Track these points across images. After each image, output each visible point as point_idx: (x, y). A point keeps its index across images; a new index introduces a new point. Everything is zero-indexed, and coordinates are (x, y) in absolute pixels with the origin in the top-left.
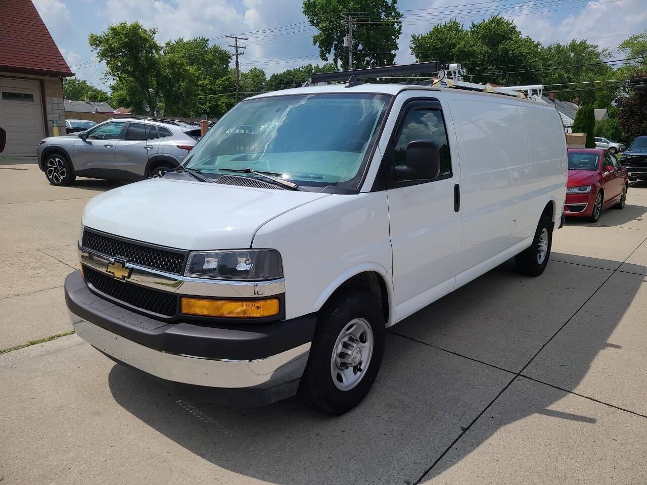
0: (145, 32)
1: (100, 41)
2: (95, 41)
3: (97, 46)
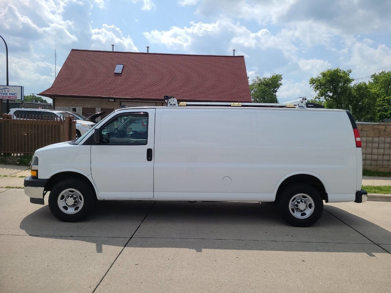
0: (344, 72)
1: (316, 81)
2: (313, 81)
3: (314, 83)
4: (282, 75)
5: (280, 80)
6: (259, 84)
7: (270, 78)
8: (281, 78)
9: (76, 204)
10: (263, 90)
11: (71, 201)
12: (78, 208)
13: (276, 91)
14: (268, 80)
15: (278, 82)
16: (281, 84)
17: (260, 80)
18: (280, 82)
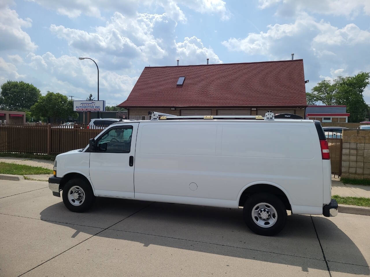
4: (369, 73)
5: (367, 79)
6: (341, 84)
7: (355, 77)
8: (369, 76)
9: (81, 198)
10: (346, 90)
11: (76, 196)
12: (81, 201)
13: (362, 91)
14: (352, 79)
15: (365, 81)
16: (368, 83)
17: (343, 79)
18: (367, 81)
